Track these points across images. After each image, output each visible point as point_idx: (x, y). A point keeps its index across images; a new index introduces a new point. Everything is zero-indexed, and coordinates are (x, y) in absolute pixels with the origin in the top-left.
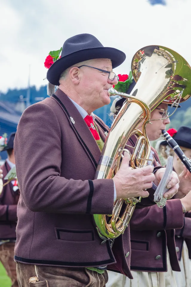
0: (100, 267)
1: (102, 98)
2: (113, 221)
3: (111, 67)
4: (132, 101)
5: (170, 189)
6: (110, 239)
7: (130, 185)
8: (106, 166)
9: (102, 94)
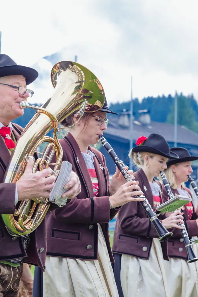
0: (12, 261)
1: (14, 111)
2: (20, 219)
3: (25, 83)
4: (41, 112)
5: (70, 189)
6: (24, 236)
7: (31, 187)
8: (13, 171)
9: (13, 107)
